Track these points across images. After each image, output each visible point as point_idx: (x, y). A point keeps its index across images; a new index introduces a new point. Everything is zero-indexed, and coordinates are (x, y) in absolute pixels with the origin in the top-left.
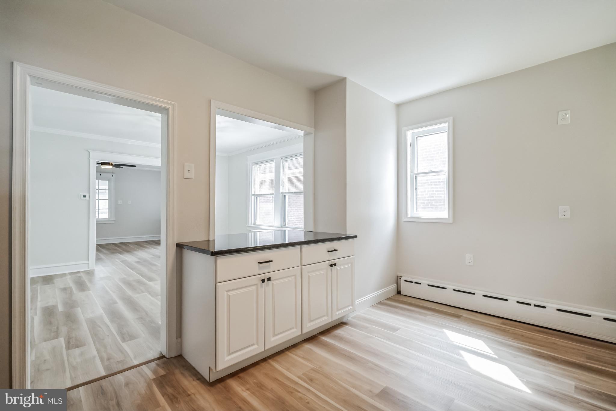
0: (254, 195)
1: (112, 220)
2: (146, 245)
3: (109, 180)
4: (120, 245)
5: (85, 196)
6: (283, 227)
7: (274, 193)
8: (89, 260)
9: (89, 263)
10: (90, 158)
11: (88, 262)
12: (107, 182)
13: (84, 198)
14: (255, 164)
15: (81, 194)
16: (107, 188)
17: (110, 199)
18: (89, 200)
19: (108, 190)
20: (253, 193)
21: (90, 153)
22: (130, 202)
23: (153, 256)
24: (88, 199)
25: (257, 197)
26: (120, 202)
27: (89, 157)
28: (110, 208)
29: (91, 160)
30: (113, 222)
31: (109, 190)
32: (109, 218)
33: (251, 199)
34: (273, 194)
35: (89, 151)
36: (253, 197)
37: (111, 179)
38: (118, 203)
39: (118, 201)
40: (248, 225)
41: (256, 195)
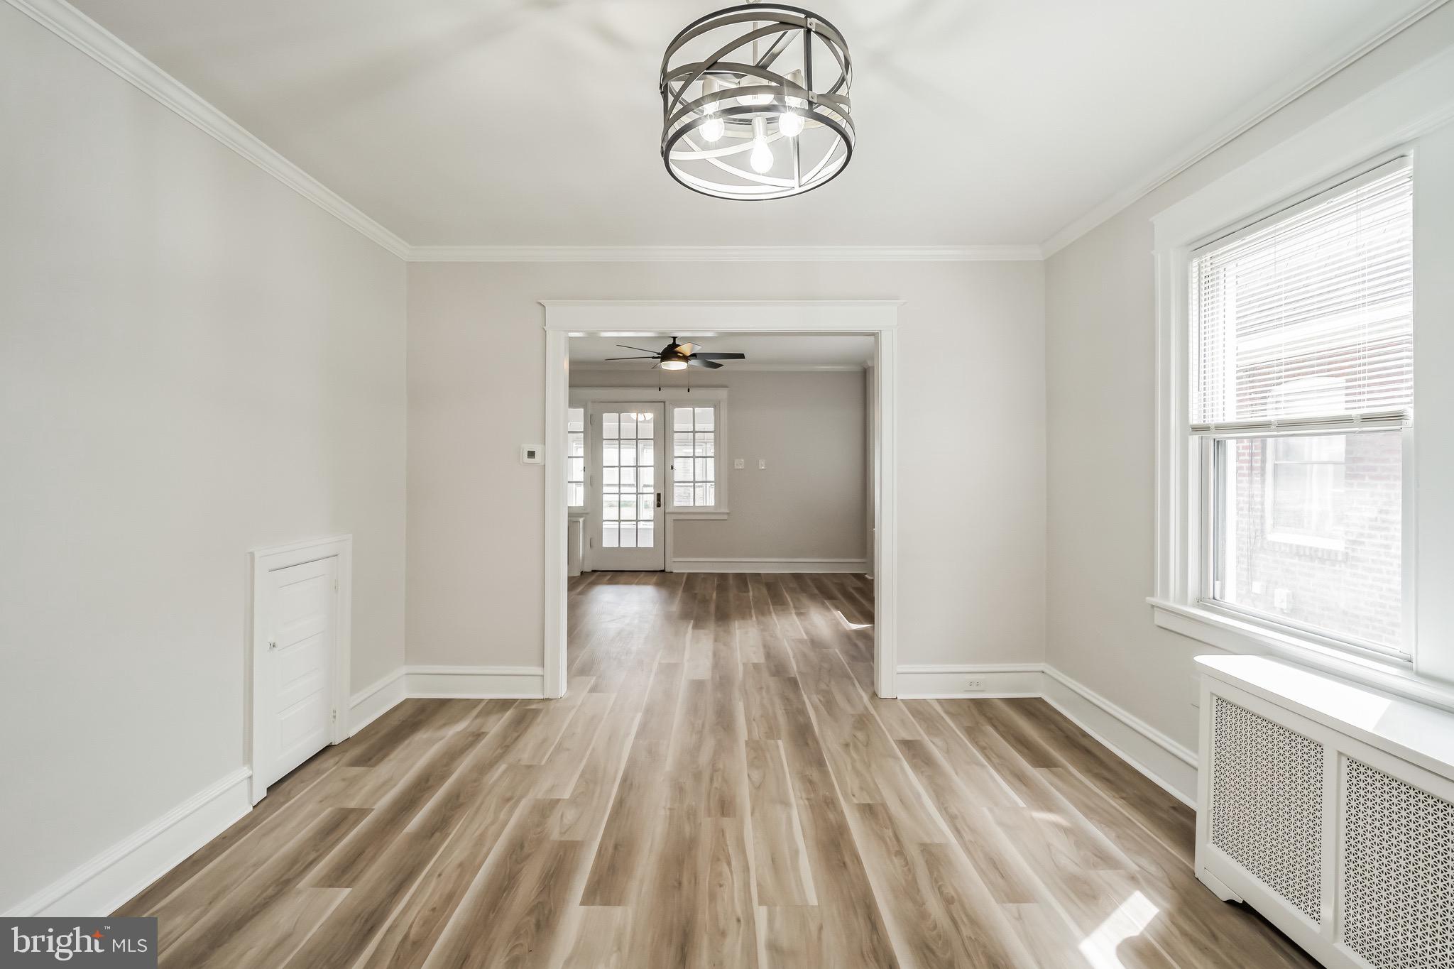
0: (1196, 429)
3: (715, 407)
5: (531, 454)
8: (543, 667)
9: (543, 676)
11: (541, 673)
12: (712, 410)
13: (531, 460)
14: (1204, 246)
15: (523, 445)
16: (711, 425)
17: (718, 455)
18: (545, 466)
19: (715, 431)
20: (1195, 419)
21: (544, 307)
22: (762, 465)
24: (543, 463)
25: (1219, 443)
26: (740, 464)
28: (718, 482)
29: (550, 335)
30: (725, 517)
34: (1401, 417)
35: (543, 302)
36: (1194, 441)
37: (720, 402)
38: (736, 467)
39: (737, 461)
40: (1157, 600)
41: (1206, 428)
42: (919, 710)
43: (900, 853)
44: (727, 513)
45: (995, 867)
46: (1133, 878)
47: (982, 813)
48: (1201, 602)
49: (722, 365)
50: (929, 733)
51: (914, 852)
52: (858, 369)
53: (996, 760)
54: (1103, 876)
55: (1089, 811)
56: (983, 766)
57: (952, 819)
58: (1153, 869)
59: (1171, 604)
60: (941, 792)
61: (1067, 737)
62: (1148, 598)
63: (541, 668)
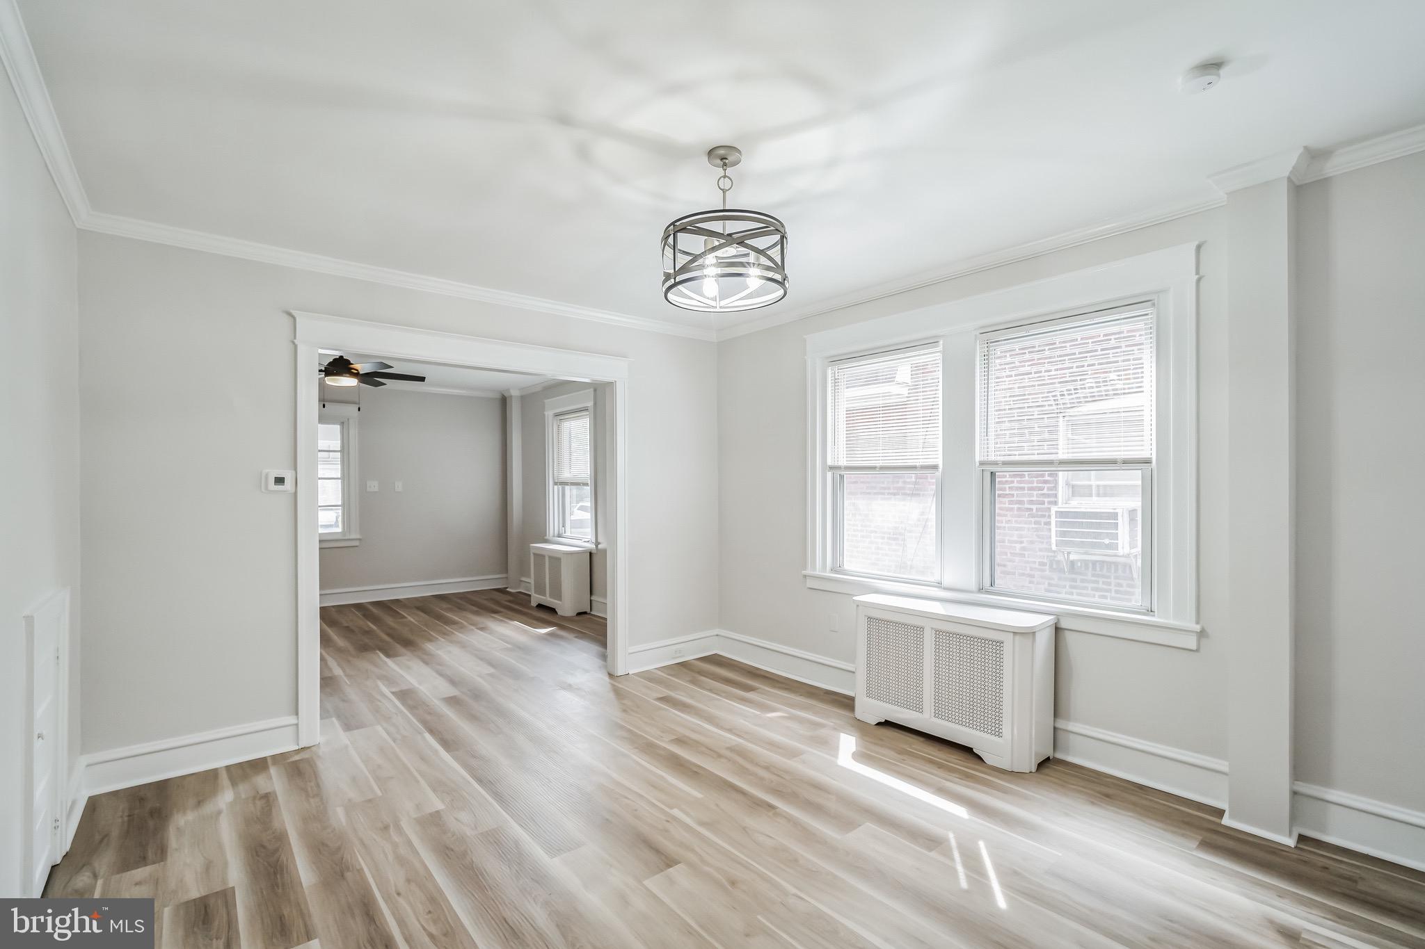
0: (831, 468)
1: (353, 536)
2: (450, 610)
3: (342, 424)
4: (374, 610)
5: (279, 481)
6: (988, 592)
7: (940, 462)
8: (297, 714)
9: (297, 725)
10: (296, 341)
11: (295, 721)
12: (338, 427)
13: (280, 487)
14: (836, 360)
15: (267, 471)
16: (337, 444)
17: (345, 477)
18: (296, 493)
19: (342, 451)
20: (830, 462)
21: (294, 319)
22: (399, 486)
23: (492, 670)
24: (293, 491)
25: (842, 477)
26: (373, 486)
27: (295, 338)
28: (346, 505)
29: (301, 349)
30: (357, 543)
31: (344, 450)
32: (343, 533)
33: (821, 486)
34: (935, 467)
35: (294, 312)
36: (829, 475)
37: (348, 420)
38: (368, 489)
39: (369, 483)
40: (808, 572)
41: (839, 468)
42: (647, 676)
43: (720, 756)
44: (360, 539)
45: (773, 745)
46: (835, 729)
47: (741, 722)
48: (833, 570)
49: (385, 384)
50: (671, 690)
51: (728, 753)
52: (498, 396)
53: (724, 695)
54: (823, 732)
55: (792, 706)
56: (720, 700)
57: (730, 731)
58: (838, 722)
59: (818, 573)
60: (710, 719)
61: (749, 672)
62: (803, 572)
63: (295, 717)
